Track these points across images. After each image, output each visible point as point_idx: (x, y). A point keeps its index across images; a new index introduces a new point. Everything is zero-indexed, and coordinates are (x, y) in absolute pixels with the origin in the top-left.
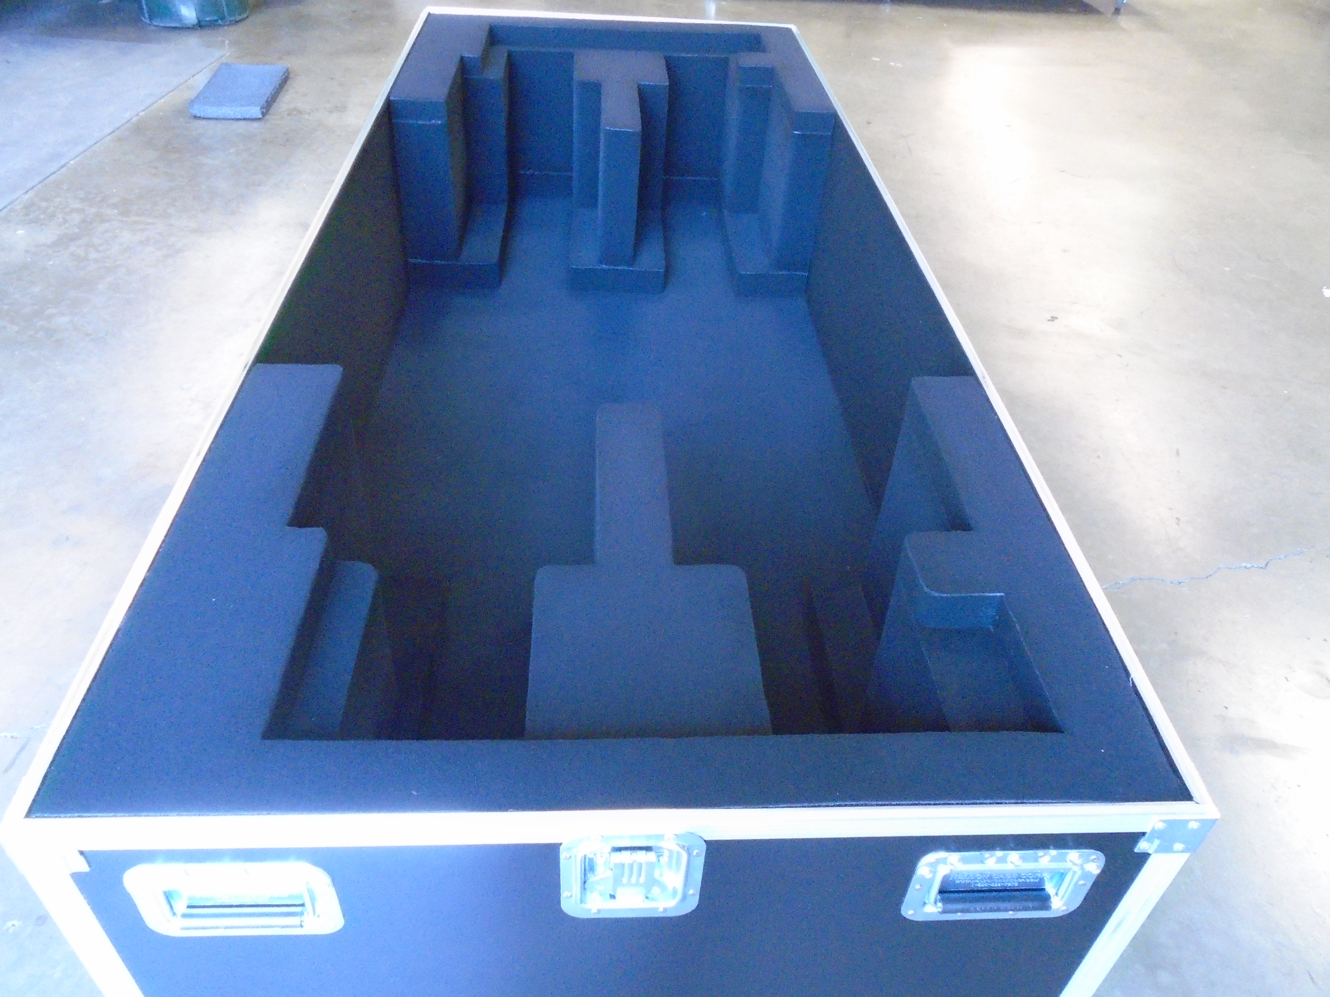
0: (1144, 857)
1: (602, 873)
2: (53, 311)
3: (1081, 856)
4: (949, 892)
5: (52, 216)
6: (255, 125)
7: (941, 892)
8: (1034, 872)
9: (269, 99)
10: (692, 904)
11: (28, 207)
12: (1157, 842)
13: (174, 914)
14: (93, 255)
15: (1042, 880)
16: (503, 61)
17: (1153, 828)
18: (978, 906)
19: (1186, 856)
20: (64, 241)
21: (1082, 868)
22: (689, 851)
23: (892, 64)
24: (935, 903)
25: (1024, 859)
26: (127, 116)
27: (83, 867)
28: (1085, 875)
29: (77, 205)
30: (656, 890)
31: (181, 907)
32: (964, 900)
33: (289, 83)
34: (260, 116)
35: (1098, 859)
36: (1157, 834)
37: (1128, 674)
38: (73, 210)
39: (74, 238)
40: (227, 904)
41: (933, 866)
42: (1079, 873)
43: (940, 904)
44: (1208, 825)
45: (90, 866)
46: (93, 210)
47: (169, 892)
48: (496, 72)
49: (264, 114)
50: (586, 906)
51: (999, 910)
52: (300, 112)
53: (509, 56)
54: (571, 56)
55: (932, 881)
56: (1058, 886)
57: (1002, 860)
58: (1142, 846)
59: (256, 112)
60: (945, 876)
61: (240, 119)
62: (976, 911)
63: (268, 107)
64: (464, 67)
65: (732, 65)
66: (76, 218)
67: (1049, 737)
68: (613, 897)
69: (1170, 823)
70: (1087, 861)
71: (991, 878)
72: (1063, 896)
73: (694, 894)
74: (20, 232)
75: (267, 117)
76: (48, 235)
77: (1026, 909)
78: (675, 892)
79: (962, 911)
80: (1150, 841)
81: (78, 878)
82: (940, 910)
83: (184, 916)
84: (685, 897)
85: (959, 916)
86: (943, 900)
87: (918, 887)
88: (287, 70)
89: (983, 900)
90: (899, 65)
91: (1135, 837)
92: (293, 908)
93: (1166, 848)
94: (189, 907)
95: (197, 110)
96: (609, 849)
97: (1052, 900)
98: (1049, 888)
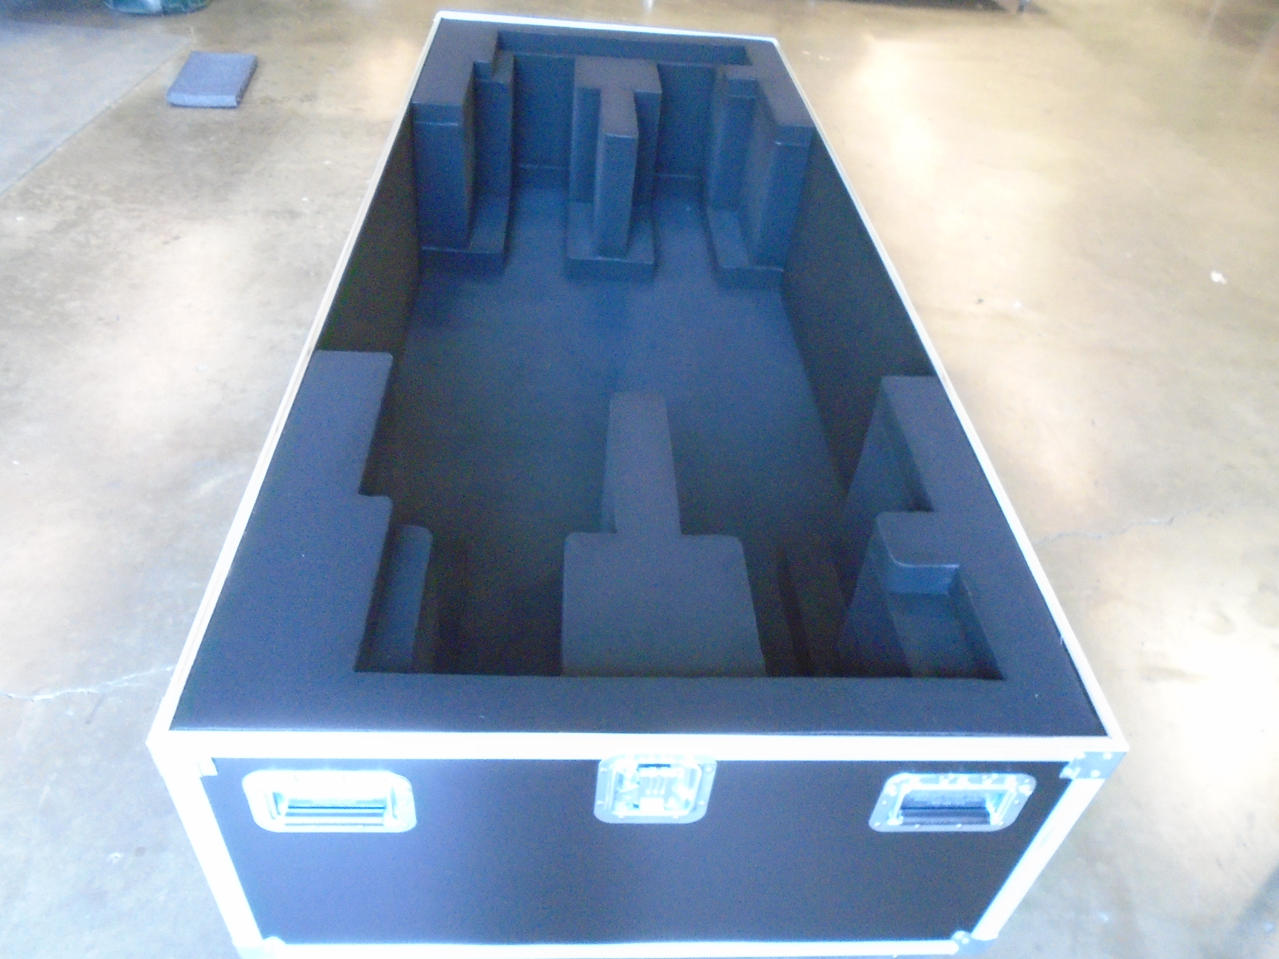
0: (1067, 782)
1: (628, 786)
2: (63, 296)
3: (1017, 780)
4: (909, 808)
5: (49, 203)
6: (232, 113)
7: (903, 808)
8: (977, 792)
9: (243, 89)
10: (701, 813)
11: (25, 193)
12: (1078, 770)
13: (279, 813)
14: (94, 241)
15: (984, 801)
16: (510, 65)
17: (1075, 758)
18: (933, 820)
19: (1101, 781)
20: (63, 228)
21: (1017, 790)
22: (703, 768)
23: (821, 58)
24: (898, 816)
25: (970, 780)
26: (106, 103)
27: (212, 771)
28: (1019, 796)
29: (70, 192)
30: (672, 800)
31: (284, 807)
32: (922, 815)
33: (258, 70)
34: (235, 104)
35: (1029, 783)
36: (1077, 763)
37: (1059, 635)
38: (68, 198)
39: (73, 224)
40: (322, 806)
41: (898, 785)
42: (1015, 794)
43: (902, 818)
44: (1120, 757)
45: (217, 770)
46: (88, 197)
47: (279, 795)
48: (505, 77)
49: (239, 103)
50: (615, 813)
51: (949, 823)
52: (272, 101)
53: (515, 63)
54: (571, 63)
55: (896, 797)
56: (997, 805)
57: (953, 781)
58: (1066, 773)
59: (231, 100)
60: (906, 795)
61: (217, 107)
62: (930, 824)
63: (241, 95)
64: (476, 70)
65: (719, 76)
66: (71, 205)
67: (993, 684)
68: (636, 806)
69: (1089, 754)
70: (1022, 783)
71: (943, 797)
72: (1001, 813)
73: (703, 804)
74: (20, 219)
75: (241, 105)
76: (47, 222)
77: (971, 823)
78: (687, 803)
79: (922, 824)
80: (1073, 767)
81: (208, 782)
82: (901, 822)
83: (289, 815)
84: (695, 809)
85: (917, 828)
86: (905, 815)
87: (884, 802)
88: (256, 58)
89: (936, 815)
90: (828, 59)
91: (1061, 765)
92: (377, 809)
93: (1085, 774)
94: (290, 807)
95: (176, 98)
96: (636, 767)
97: (991, 816)
98: (990, 807)
